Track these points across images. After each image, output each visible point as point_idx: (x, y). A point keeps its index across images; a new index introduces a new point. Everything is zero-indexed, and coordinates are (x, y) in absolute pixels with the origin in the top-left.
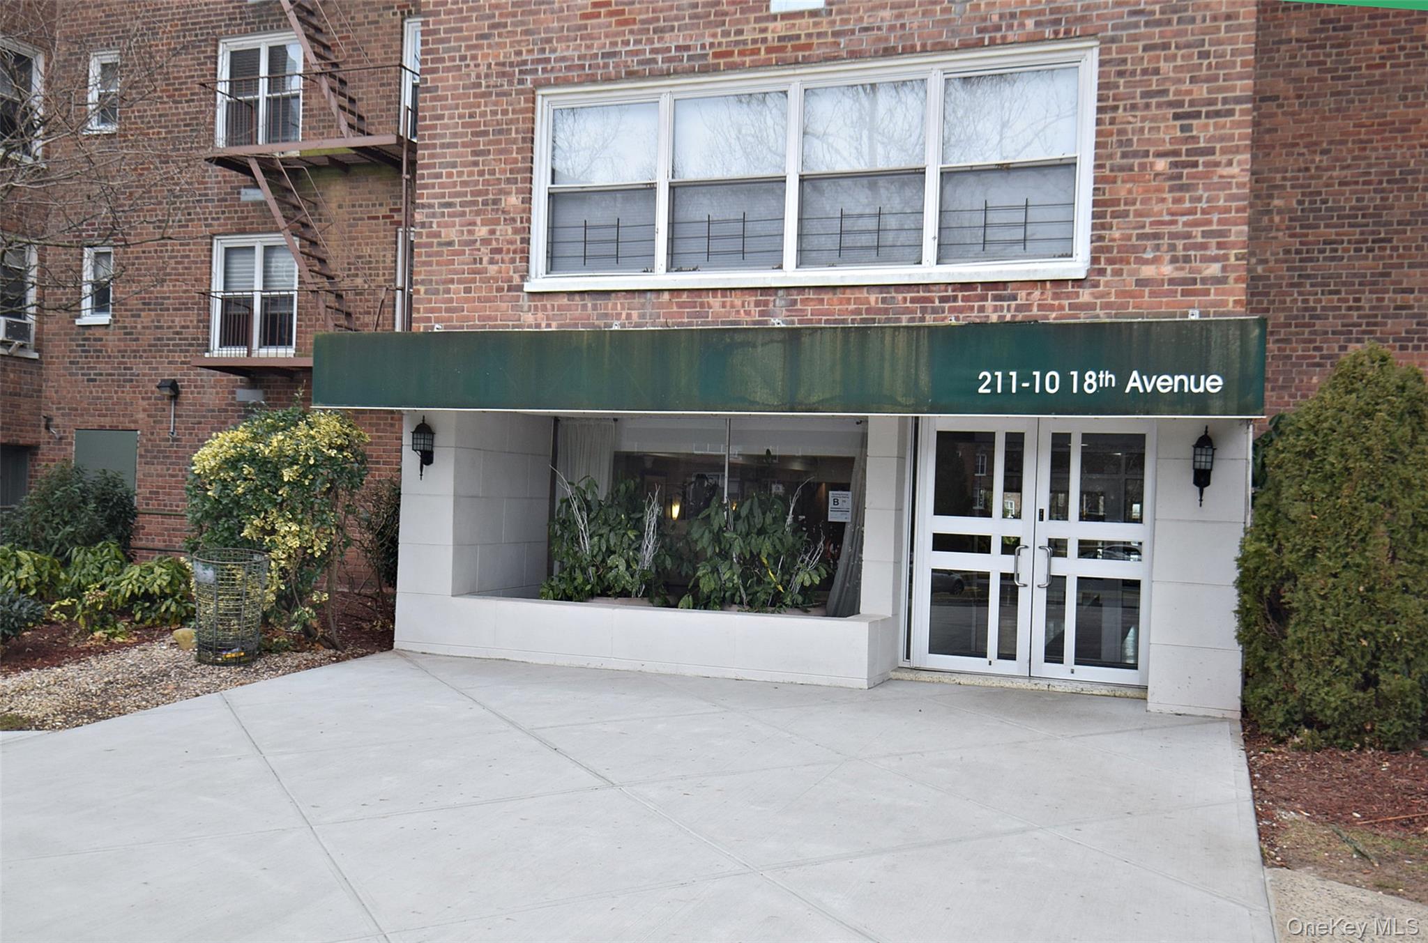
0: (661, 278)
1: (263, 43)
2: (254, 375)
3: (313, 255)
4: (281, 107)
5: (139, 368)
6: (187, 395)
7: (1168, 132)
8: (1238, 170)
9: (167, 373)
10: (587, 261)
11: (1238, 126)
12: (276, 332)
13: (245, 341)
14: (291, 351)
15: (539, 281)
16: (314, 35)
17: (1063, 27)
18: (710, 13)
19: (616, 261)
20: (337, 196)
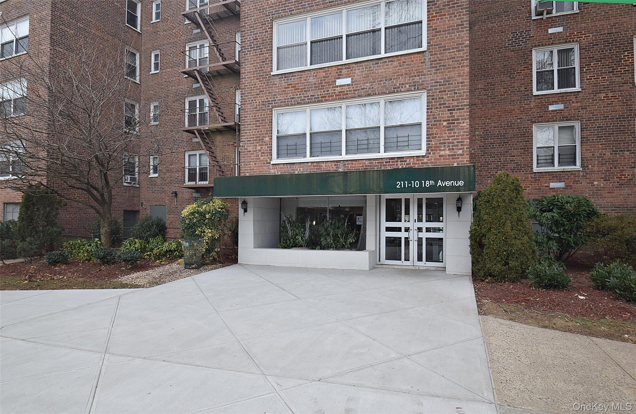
0: (308, 159)
1: (197, 98)
2: (197, 189)
3: (213, 156)
4: (202, 115)
5: (166, 188)
6: (179, 195)
7: (447, 114)
8: (466, 124)
9: (174, 189)
10: (288, 155)
11: (465, 112)
12: (203, 177)
13: (195, 180)
14: (207, 182)
15: (275, 161)
16: (211, 96)
17: (416, 87)
18: (320, 86)
19: (296, 155)
20: (219, 139)
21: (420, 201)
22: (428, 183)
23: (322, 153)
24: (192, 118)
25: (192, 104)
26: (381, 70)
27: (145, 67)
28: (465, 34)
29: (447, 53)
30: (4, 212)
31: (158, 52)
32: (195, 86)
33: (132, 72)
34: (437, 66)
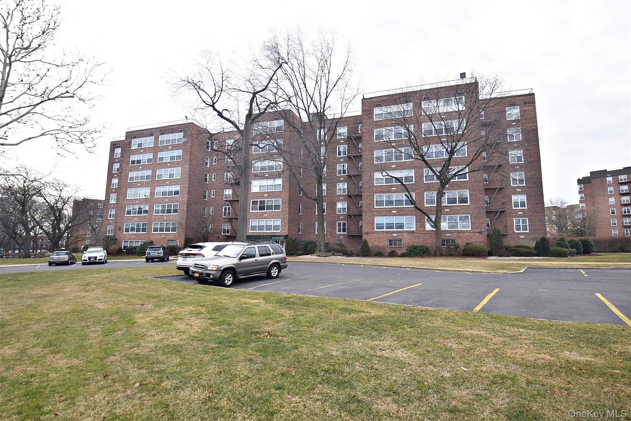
0: (258, 231)
1: (227, 207)
2: (226, 236)
3: (232, 226)
4: (229, 213)
5: (215, 235)
6: (220, 238)
7: (284, 224)
8: (287, 226)
9: (218, 236)
10: (253, 230)
11: (287, 224)
12: (228, 232)
13: (225, 233)
14: (229, 234)
15: (250, 231)
16: (232, 207)
17: (279, 218)
18: (260, 216)
19: (255, 230)
20: (234, 220)
21: (281, 241)
22: (278, 238)
23: (261, 230)
24: (225, 215)
25: (225, 209)
26: (273, 214)
27: (209, 195)
28: (288, 209)
29: (284, 212)
30: (168, 243)
31: (214, 190)
32: (227, 203)
33: (205, 197)
34: (283, 214)
